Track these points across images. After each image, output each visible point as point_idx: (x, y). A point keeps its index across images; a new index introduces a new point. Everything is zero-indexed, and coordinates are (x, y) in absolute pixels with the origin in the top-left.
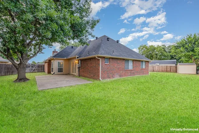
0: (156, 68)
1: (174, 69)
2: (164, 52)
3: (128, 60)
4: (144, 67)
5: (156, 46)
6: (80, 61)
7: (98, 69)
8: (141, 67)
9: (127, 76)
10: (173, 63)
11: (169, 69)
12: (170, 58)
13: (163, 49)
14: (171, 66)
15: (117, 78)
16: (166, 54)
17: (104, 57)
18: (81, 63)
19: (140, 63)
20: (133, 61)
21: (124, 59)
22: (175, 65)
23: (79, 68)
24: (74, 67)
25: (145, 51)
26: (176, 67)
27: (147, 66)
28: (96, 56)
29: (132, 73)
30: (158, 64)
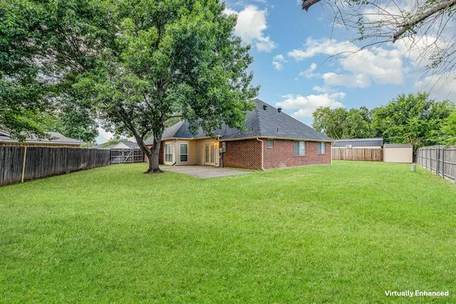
0: (347, 154)
1: (379, 155)
2: (364, 121)
3: (298, 141)
4: (323, 151)
5: (348, 111)
6: (224, 143)
7: (260, 155)
8: (317, 152)
9: (296, 165)
10: (377, 144)
11: (369, 155)
12: (376, 133)
13: (361, 117)
14: (372, 150)
15: (283, 167)
16: (367, 126)
17: (266, 139)
18: (226, 146)
19: (317, 145)
20: (306, 142)
21: (292, 141)
22: (380, 147)
23: (222, 154)
24: (210, 152)
25: (327, 119)
26: (382, 152)
27: (328, 150)
28: (257, 137)
29: (304, 160)
30: (350, 146)
